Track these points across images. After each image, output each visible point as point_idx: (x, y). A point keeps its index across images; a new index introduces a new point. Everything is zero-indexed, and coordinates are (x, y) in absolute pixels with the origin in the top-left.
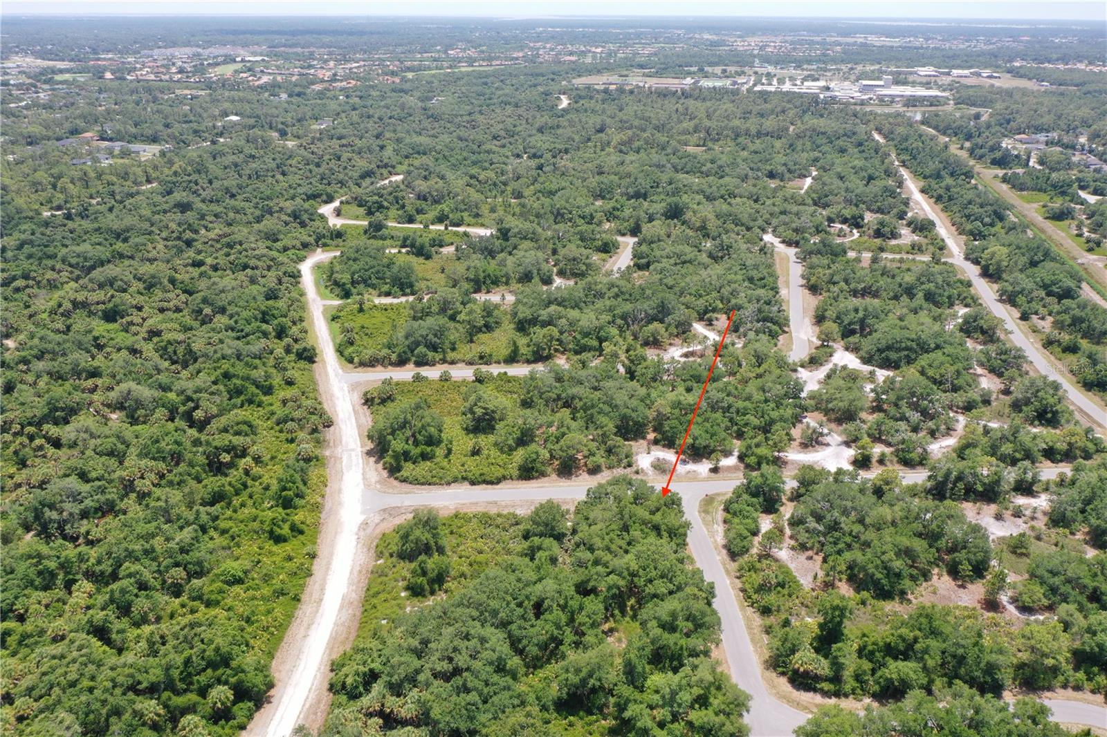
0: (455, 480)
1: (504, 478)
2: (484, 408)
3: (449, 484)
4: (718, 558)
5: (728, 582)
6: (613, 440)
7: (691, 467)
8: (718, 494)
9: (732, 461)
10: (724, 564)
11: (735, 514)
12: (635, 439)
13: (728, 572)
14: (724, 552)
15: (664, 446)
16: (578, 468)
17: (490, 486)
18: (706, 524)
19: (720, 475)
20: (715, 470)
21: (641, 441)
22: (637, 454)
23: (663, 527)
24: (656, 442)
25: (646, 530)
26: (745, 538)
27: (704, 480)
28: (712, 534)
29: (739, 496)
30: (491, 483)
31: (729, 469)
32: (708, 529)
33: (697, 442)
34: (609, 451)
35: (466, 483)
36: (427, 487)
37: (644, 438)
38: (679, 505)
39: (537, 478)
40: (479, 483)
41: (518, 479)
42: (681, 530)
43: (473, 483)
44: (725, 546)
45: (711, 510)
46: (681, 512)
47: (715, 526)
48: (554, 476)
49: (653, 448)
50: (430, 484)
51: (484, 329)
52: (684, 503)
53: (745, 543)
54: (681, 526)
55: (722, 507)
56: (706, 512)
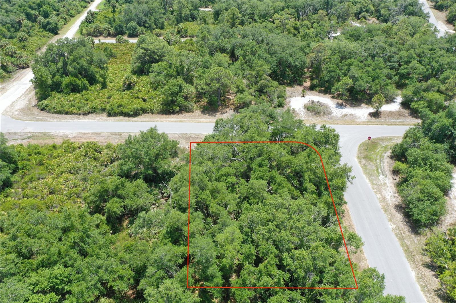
0: (93, 111)
1: (144, 111)
2: (146, 49)
3: (86, 114)
4: (391, 226)
5: (413, 274)
6: (265, 79)
7: (348, 110)
8: (382, 139)
9: (395, 107)
10: (401, 239)
11: (414, 163)
12: (291, 84)
13: (410, 254)
14: (399, 216)
15: (320, 91)
16: (226, 106)
17: (126, 118)
18: (369, 174)
19: (381, 120)
20: (376, 115)
21: (297, 87)
22: (291, 97)
23: (307, 175)
24: (312, 88)
25: (279, 178)
26: (436, 200)
27: (363, 123)
28: (379, 188)
29: (416, 140)
30: (128, 115)
31: (391, 114)
32: (371, 181)
33: (357, 83)
34: (261, 91)
35: (105, 114)
36: (64, 115)
37: (300, 85)
38: (335, 146)
39: (178, 113)
40: (115, 115)
41: (159, 113)
42: (336, 181)
43: (110, 115)
44: (399, 208)
45: (373, 156)
46: (336, 154)
47: (381, 177)
48: (198, 112)
49: (309, 92)
50: (67, 113)
51: (190, 19)
52: (341, 143)
53: (436, 207)
54: (336, 175)
55: (389, 153)
56: (368, 158)
